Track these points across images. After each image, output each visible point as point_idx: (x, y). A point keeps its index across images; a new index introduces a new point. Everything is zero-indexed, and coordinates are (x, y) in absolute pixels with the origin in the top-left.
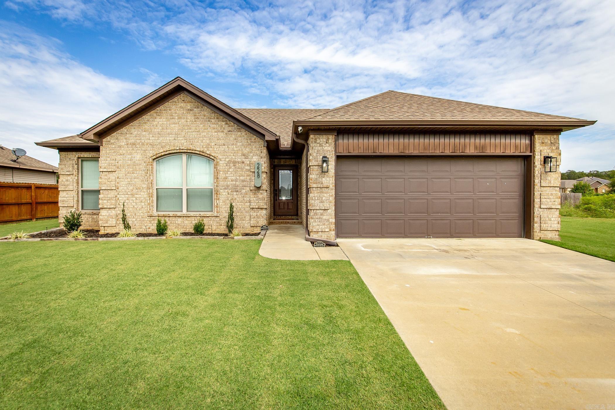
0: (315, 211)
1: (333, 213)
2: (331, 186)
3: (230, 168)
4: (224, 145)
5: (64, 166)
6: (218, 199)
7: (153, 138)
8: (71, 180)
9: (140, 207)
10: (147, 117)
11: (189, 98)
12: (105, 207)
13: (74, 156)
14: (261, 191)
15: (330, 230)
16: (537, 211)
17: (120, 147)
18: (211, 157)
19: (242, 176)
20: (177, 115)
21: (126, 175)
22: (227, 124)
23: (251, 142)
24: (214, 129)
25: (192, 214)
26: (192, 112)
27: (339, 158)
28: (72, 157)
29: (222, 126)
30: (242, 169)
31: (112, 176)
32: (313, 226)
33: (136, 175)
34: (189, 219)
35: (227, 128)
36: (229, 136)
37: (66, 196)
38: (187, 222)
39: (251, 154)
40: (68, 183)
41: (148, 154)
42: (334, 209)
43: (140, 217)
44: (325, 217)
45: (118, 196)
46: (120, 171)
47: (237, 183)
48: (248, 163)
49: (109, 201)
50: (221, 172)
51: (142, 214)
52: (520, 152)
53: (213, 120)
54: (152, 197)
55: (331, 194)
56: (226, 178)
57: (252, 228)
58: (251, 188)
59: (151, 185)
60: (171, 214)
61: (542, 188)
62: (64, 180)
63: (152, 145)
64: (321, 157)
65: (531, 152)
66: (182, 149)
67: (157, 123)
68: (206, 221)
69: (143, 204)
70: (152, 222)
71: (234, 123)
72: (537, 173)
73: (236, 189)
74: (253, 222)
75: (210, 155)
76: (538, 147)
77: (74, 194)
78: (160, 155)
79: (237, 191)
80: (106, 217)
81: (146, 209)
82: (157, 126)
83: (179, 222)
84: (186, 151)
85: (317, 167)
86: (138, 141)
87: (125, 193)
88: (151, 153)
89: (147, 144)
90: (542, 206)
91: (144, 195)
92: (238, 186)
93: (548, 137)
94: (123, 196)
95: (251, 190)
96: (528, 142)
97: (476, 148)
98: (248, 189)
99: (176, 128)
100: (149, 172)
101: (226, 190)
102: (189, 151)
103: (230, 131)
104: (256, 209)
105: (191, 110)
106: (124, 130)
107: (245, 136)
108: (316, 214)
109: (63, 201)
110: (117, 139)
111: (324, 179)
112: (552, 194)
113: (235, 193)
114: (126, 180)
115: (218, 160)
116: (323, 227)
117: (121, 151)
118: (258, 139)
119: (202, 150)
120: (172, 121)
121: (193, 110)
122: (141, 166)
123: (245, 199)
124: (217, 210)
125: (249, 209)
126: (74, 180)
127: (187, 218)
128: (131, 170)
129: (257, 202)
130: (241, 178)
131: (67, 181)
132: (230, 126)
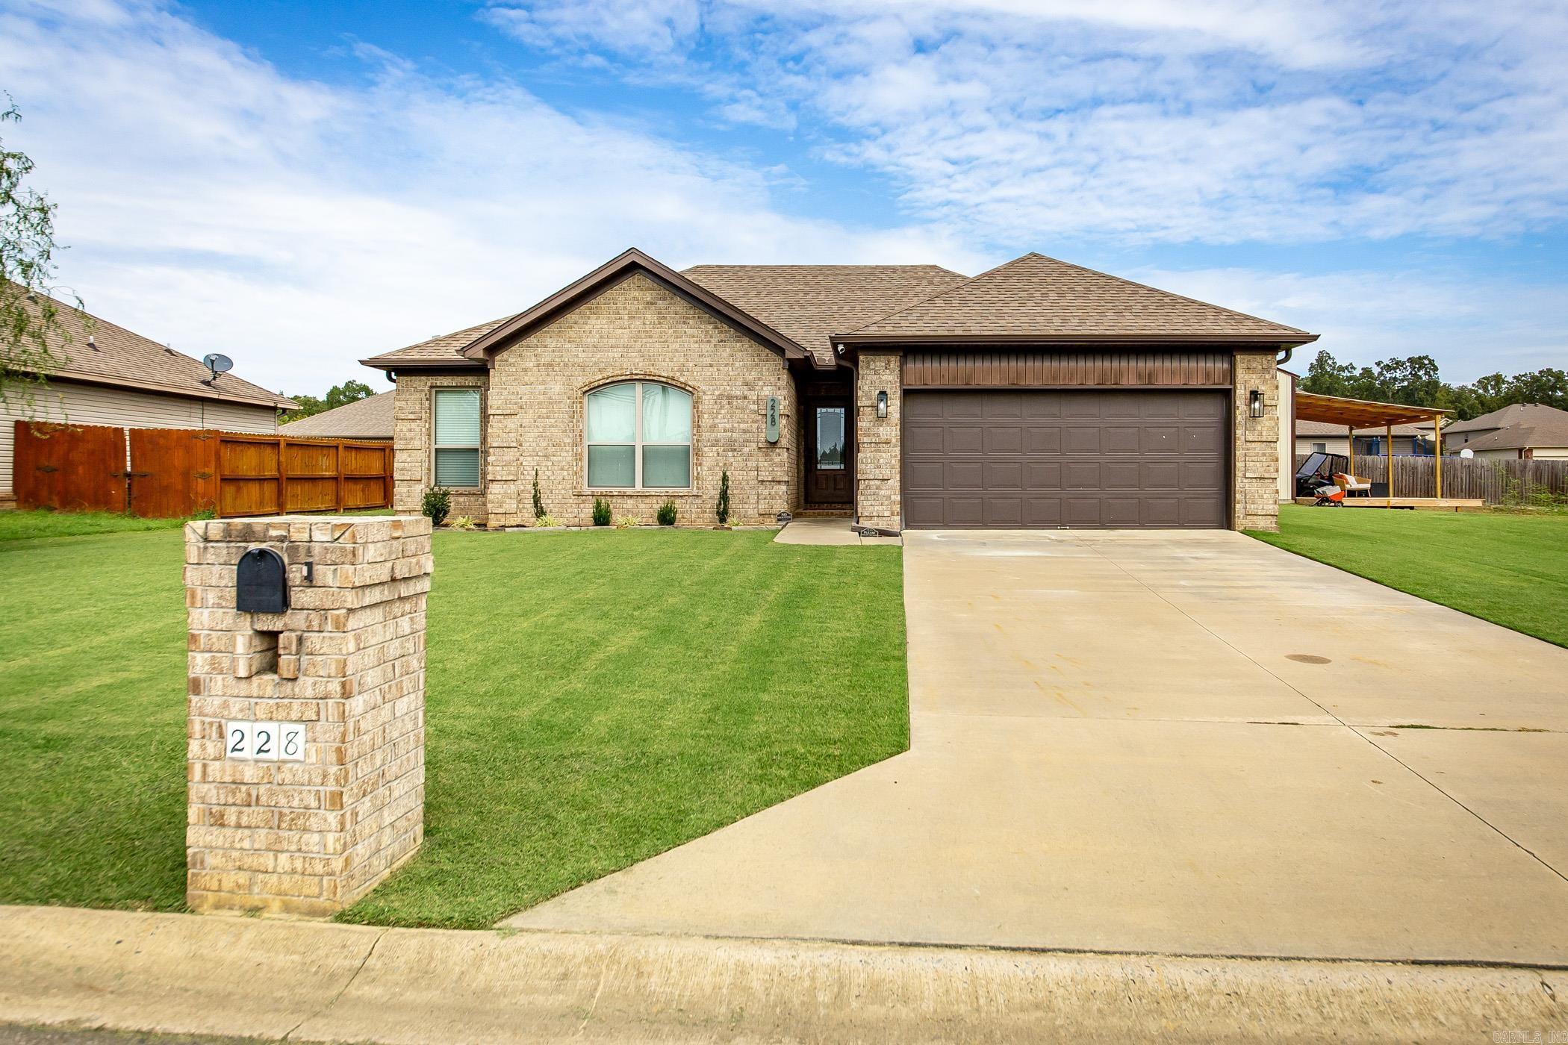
0: (867, 482)
1: (898, 485)
2: (894, 440)
3: (722, 407)
4: (711, 366)
5: (404, 403)
6: (700, 465)
7: (584, 355)
8: (418, 429)
9: (560, 478)
10: (573, 316)
11: (648, 282)
12: (499, 478)
13: (423, 383)
14: (777, 450)
15: (893, 514)
16: (1240, 483)
17: (525, 370)
18: (687, 388)
19: (743, 422)
20: (626, 312)
21: (535, 421)
22: (716, 328)
23: (760, 360)
24: (693, 337)
25: (652, 491)
26: (653, 307)
27: (907, 394)
28: (420, 386)
29: (707, 332)
30: (743, 410)
31: (511, 423)
32: (864, 508)
33: (553, 421)
34: (647, 501)
35: (716, 336)
36: (721, 350)
37: (409, 460)
38: (643, 506)
39: (761, 383)
40: (412, 434)
41: (575, 383)
42: (898, 479)
43: (560, 497)
44: (883, 492)
45: (521, 459)
46: (526, 413)
47: (734, 435)
48: (755, 398)
49: (505, 468)
50: (706, 416)
51: (563, 492)
52: (1214, 384)
53: (691, 322)
54: (580, 460)
55: (893, 454)
56: (714, 426)
57: (761, 518)
58: (760, 445)
59: (579, 440)
60: (615, 491)
61: (1248, 444)
62: (405, 429)
63: (583, 367)
64: (877, 392)
65: (1231, 384)
66: (636, 374)
67: (591, 327)
68: (678, 504)
69: (565, 473)
70: (582, 506)
71: (730, 327)
72: (1239, 418)
73: (732, 447)
74: (763, 506)
75: (686, 384)
76: (1241, 375)
77: (421, 455)
78: (596, 384)
79: (735, 450)
80: (499, 497)
81: (571, 482)
82: (591, 333)
83: (630, 507)
84: (642, 377)
85: (870, 409)
86: (557, 359)
87: (534, 454)
88: (580, 381)
89: (573, 366)
90: (1248, 475)
91: (566, 456)
92: (735, 441)
93: (1258, 357)
94: (529, 459)
95: (760, 448)
96: (1226, 366)
97: (1139, 376)
98: (754, 445)
99: (625, 336)
100: (576, 415)
101: (715, 449)
102: (647, 378)
103: (722, 341)
104: (768, 483)
105: (652, 304)
106: (532, 340)
107: (750, 350)
108: (868, 487)
109: (402, 470)
110: (520, 356)
111: (881, 429)
112: (1264, 455)
113: (730, 454)
114: (535, 430)
115: (701, 394)
116: (881, 508)
117: (526, 378)
118: (774, 356)
119: (671, 375)
120: (618, 323)
121: (656, 303)
122: (562, 405)
123: (749, 464)
124: (698, 484)
125: (756, 482)
126: (424, 429)
127: (644, 499)
128: (544, 411)
129: (771, 469)
130: (742, 426)
131: (410, 430)
132: (722, 332)
